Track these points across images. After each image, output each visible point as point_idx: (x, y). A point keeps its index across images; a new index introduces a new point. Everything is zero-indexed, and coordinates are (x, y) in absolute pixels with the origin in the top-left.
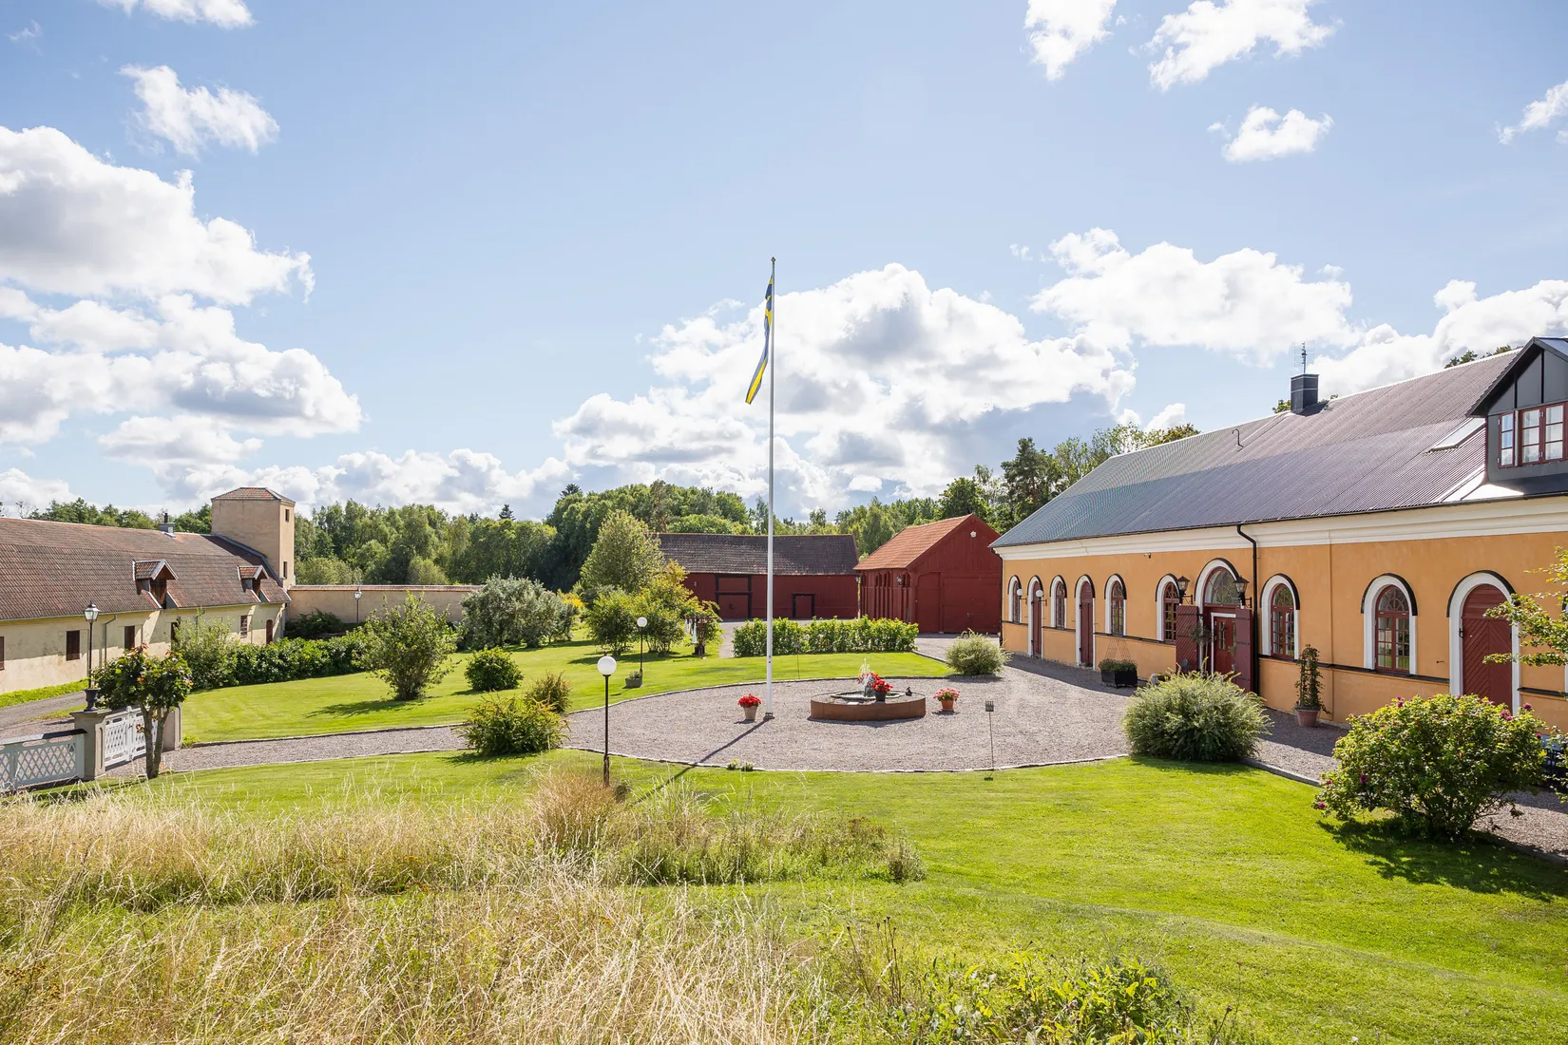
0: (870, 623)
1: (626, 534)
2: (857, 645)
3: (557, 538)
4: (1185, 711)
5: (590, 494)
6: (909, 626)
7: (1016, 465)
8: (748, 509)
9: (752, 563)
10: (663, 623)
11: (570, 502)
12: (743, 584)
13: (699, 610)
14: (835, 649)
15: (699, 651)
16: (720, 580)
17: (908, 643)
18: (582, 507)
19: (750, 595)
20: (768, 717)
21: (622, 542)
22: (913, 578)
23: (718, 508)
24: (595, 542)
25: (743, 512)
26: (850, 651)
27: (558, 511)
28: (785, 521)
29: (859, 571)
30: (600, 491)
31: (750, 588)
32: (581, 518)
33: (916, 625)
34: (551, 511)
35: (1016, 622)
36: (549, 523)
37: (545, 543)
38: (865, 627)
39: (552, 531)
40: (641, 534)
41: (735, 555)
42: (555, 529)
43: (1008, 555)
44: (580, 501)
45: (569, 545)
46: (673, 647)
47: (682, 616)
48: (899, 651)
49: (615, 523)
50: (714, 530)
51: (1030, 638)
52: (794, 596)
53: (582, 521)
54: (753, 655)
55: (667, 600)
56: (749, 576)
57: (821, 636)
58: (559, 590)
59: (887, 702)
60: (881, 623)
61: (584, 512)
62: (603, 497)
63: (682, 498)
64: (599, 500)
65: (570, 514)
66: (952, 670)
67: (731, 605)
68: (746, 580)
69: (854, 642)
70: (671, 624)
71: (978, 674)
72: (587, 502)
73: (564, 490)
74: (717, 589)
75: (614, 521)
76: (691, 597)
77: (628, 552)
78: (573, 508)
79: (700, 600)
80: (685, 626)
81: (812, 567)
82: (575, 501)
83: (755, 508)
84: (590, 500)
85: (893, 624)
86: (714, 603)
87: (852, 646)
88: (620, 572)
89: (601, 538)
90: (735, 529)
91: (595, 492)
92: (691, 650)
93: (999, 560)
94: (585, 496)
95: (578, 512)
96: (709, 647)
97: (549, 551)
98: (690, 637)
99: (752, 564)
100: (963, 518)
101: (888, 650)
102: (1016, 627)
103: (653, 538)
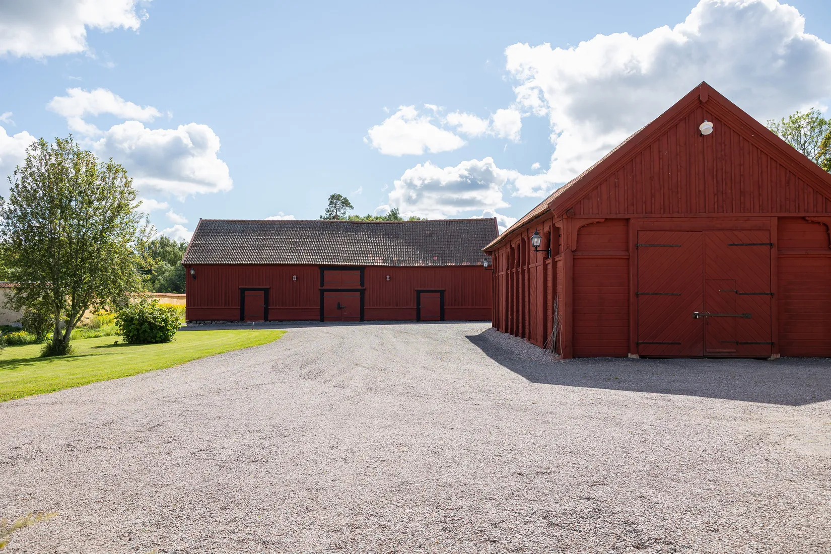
12: (353, 279)
16: (327, 273)
19: (362, 292)
31: (362, 284)
41: (347, 243)
52: (419, 292)
56: (362, 268)
67: (339, 304)
68: (358, 273)
74: (322, 284)
81: (440, 257)
99: (367, 253)
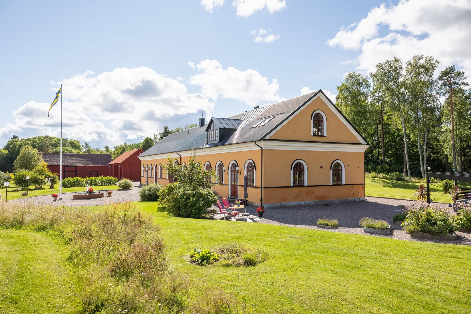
0: (103, 178)
1: (30, 153)
2: (99, 184)
3: (8, 154)
4: (150, 191)
5: (22, 139)
6: (115, 178)
7: (163, 134)
8: (81, 145)
9: (77, 162)
10: (39, 179)
11: (13, 141)
12: (74, 169)
13: (52, 175)
14: (93, 185)
15: (52, 187)
16: (66, 167)
17: (114, 183)
18: (18, 143)
19: (76, 172)
20: (61, 199)
21: (28, 156)
22: (123, 166)
23: (70, 145)
24: (19, 155)
25: (79, 146)
26: (97, 186)
27: (9, 145)
28: (97, 149)
29: (110, 164)
30: (26, 138)
31: (76, 170)
32: (18, 147)
33: (117, 178)
34: (6, 144)
35: (143, 177)
36: (5, 149)
37: (3, 156)
38: (102, 178)
39: (6, 152)
40: (35, 153)
41: (71, 160)
42: (7, 151)
43: (142, 159)
44: (18, 141)
45: (13, 157)
46: (43, 187)
47: (46, 177)
48: (112, 185)
49: (26, 150)
50: (68, 152)
51: (146, 181)
52: (91, 172)
53: (18, 148)
54: (67, 187)
55: (40, 172)
57: (89, 182)
58: (7, 172)
59: (92, 194)
60: (107, 178)
61: (19, 145)
62: (26, 140)
63: (58, 141)
64: (25, 141)
65: (14, 145)
66: (119, 188)
67: (69, 175)
68: (75, 167)
69: (99, 183)
70: (42, 180)
71: (125, 189)
72: (20, 142)
73: (11, 137)
74: (65, 170)
75: (26, 149)
76: (49, 172)
77: (30, 159)
78: (15, 144)
79: (52, 173)
80: (46, 180)
81: (97, 164)
82: (16, 141)
83: (84, 145)
84: (22, 141)
85: (110, 178)
86: (57, 173)
87: (98, 184)
88: (27, 165)
89: (21, 154)
90: (75, 152)
91: (24, 139)
92: (49, 187)
93: (140, 160)
94: (20, 139)
95: (17, 145)
96: (55, 186)
97: (5, 159)
98: (49, 183)
100: (139, 149)
101: (109, 185)
102: (144, 178)
103: (40, 154)
